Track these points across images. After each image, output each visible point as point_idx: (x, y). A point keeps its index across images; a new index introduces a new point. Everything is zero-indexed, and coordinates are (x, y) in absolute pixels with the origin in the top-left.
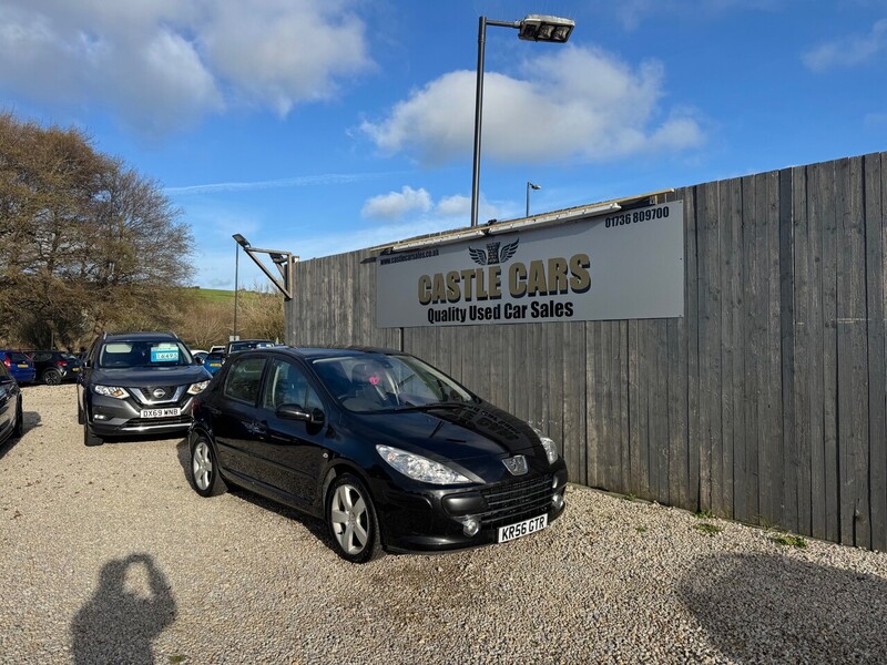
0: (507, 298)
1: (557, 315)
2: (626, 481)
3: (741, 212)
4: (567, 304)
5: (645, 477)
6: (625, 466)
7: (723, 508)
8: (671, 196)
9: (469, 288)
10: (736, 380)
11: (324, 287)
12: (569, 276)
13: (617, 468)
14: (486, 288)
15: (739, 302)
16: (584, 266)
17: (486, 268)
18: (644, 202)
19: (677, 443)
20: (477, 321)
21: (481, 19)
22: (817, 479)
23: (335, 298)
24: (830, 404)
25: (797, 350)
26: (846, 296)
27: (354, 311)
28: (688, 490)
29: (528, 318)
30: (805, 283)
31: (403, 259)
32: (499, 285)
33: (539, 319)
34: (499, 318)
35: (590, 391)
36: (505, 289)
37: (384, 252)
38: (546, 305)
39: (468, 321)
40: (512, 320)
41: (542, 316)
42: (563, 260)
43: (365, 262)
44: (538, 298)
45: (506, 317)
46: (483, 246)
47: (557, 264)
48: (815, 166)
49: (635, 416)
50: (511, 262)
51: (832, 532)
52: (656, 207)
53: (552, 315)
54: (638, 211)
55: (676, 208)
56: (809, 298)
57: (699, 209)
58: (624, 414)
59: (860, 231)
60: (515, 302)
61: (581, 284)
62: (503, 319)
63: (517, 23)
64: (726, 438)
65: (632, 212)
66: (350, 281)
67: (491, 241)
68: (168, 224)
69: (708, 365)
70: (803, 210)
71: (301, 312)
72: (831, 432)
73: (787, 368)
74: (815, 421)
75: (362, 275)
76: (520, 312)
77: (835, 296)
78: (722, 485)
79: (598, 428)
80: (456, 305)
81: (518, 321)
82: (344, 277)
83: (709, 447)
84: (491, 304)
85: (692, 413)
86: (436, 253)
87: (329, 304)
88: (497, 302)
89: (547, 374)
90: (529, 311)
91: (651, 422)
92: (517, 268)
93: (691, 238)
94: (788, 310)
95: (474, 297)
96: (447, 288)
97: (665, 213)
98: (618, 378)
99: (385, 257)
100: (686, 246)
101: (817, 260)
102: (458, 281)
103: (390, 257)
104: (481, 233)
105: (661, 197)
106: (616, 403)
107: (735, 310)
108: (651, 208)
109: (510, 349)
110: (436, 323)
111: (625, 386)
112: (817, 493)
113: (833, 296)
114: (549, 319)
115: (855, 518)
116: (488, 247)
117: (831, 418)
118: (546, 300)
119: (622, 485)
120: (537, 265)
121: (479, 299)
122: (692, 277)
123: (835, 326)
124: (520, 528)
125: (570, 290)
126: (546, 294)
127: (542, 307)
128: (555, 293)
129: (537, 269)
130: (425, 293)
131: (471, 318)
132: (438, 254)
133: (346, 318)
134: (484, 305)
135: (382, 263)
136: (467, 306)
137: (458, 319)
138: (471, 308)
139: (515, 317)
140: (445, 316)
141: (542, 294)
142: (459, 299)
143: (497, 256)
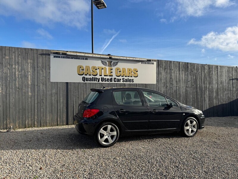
0: (114, 76)
1: (130, 82)
3: (165, 66)
8: (155, 61)
9: (101, 72)
12: (133, 73)
16: (136, 71)
17: (107, 67)
18: (150, 61)
20: (104, 82)
29: (121, 82)
31: (69, 58)
32: (112, 72)
33: (125, 83)
34: (112, 81)
36: (114, 74)
37: (57, 53)
39: (100, 82)
41: (125, 82)
43: (42, 54)
44: (124, 77)
45: (114, 81)
47: (129, 70)
52: (152, 62)
53: (128, 82)
54: (148, 62)
55: (155, 63)
57: (159, 64)
60: (117, 78)
61: (136, 75)
76: (119, 80)
81: (118, 83)
84: (109, 78)
88: (111, 77)
90: (122, 80)
92: (118, 69)
93: (157, 69)
96: (91, 71)
99: (59, 55)
102: (97, 69)
105: (153, 61)
110: (86, 82)
116: (108, 61)
118: (127, 78)
121: (104, 76)
125: (133, 76)
126: (126, 76)
127: (125, 80)
128: (129, 77)
129: (124, 70)
130: (81, 71)
131: (102, 81)
132: (87, 59)
133: (26, 76)
134: (107, 77)
135: (55, 57)
136: (100, 77)
137: (96, 81)
138: (102, 78)
139: (117, 82)
140: (91, 80)
141: (125, 76)
142: (97, 75)
143: (111, 65)
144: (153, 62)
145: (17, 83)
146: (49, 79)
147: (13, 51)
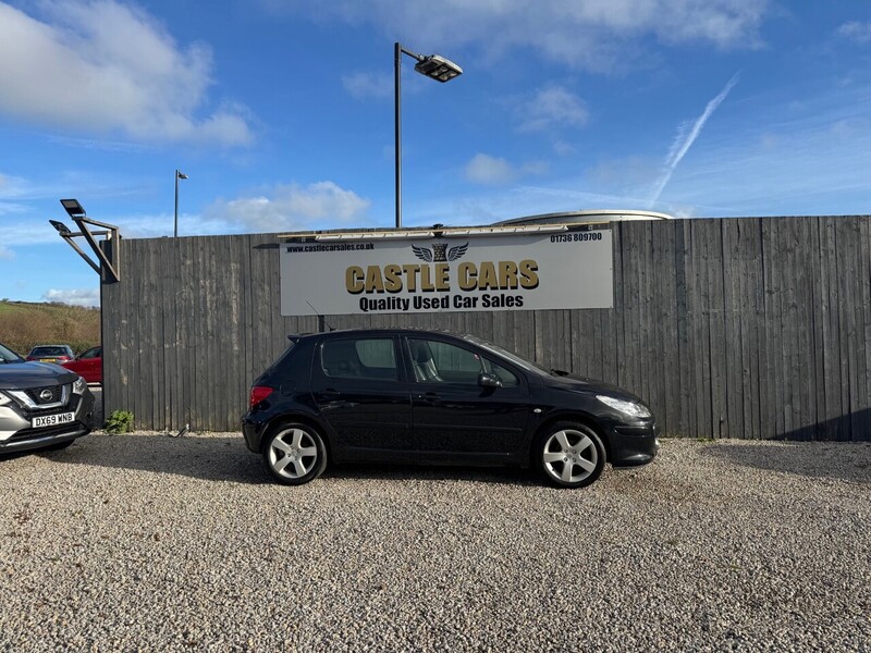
0: (455, 290)
1: (508, 305)
3: (651, 242)
4: (517, 297)
8: (604, 226)
9: (412, 280)
10: (650, 348)
11: (185, 270)
12: (519, 275)
14: (433, 281)
15: (651, 299)
16: (533, 269)
17: (432, 265)
18: (585, 228)
20: (422, 310)
21: (397, 45)
22: (700, 403)
23: (207, 283)
25: (688, 328)
26: (713, 297)
27: (243, 298)
29: (479, 307)
30: (691, 289)
32: (447, 279)
33: (491, 309)
34: (448, 307)
36: (453, 283)
37: (294, 240)
38: (498, 298)
39: (412, 309)
40: (462, 309)
41: (493, 306)
42: (513, 264)
43: (261, 247)
45: (455, 306)
46: (430, 246)
47: (506, 266)
48: (695, 219)
50: (460, 261)
51: (708, 433)
52: (592, 232)
53: (503, 305)
54: (578, 233)
55: (607, 234)
56: (695, 298)
57: (623, 237)
59: (720, 261)
60: (464, 294)
61: (530, 282)
62: (452, 308)
63: (422, 58)
64: (644, 385)
65: (573, 234)
66: (234, 266)
67: (439, 242)
69: (631, 339)
70: (689, 245)
72: (707, 375)
73: (683, 339)
74: (698, 370)
75: (255, 260)
76: (471, 302)
77: (707, 296)
80: (397, 295)
81: (468, 309)
82: (223, 261)
84: (439, 295)
85: (621, 371)
87: (195, 289)
88: (444, 294)
90: (480, 302)
92: (466, 267)
93: (618, 255)
94: (683, 304)
95: (419, 290)
96: (384, 280)
97: (599, 237)
98: (563, 351)
99: (298, 245)
100: (614, 261)
102: (400, 274)
103: (304, 246)
104: (433, 235)
105: (596, 227)
108: (588, 233)
110: (370, 312)
112: (700, 411)
114: (500, 309)
115: (721, 422)
116: (434, 247)
117: (707, 367)
118: (498, 293)
120: (487, 265)
121: (424, 291)
122: (618, 281)
123: (708, 314)
125: (519, 286)
126: (496, 288)
127: (493, 299)
128: (506, 288)
129: (488, 269)
130: (357, 282)
131: (415, 307)
132: (372, 247)
133: (227, 305)
134: (431, 296)
135: (290, 250)
136: (411, 296)
137: (399, 308)
138: (415, 298)
139: (465, 306)
140: (383, 304)
141: (492, 288)
142: (400, 290)
143: (444, 255)
144: (597, 232)
145: (209, 322)
146: (278, 308)
147: (201, 245)
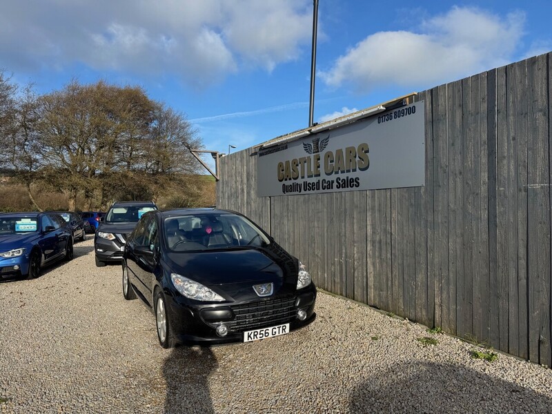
0: (323, 176)
1: (350, 186)
2: (390, 302)
3: (462, 106)
4: (356, 179)
5: (401, 301)
6: (389, 293)
7: (450, 327)
8: (418, 97)
9: (303, 170)
10: (459, 231)
11: (234, 172)
12: (357, 159)
13: (385, 293)
14: (312, 170)
15: (460, 173)
16: (366, 152)
18: (400, 103)
19: (420, 277)
20: (308, 192)
22: (513, 309)
23: (239, 179)
24: (522, 251)
25: (499, 209)
26: (535, 167)
27: (247, 187)
28: (427, 312)
29: (335, 189)
30: (504, 157)
31: (270, 152)
32: (319, 167)
33: (341, 189)
34: (319, 189)
35: (369, 239)
36: (322, 170)
37: (261, 148)
38: (344, 180)
39: (303, 191)
40: (326, 190)
41: (342, 187)
42: (354, 148)
43: (252, 155)
44: (340, 175)
45: (323, 188)
46: (310, 142)
47: (350, 151)
48: (512, 65)
49: (395, 256)
50: (325, 151)
51: (523, 351)
52: (407, 107)
53: (348, 187)
54: (397, 110)
55: (420, 106)
56: (507, 169)
57: (434, 105)
58: (389, 255)
59: (544, 115)
60: (328, 178)
61: (364, 164)
62: (321, 190)
66: (245, 167)
67: (314, 138)
68: (190, 138)
69: (440, 221)
70: (504, 100)
71: (223, 188)
72: (523, 273)
73: (492, 223)
74: (512, 264)
75: (251, 163)
76: (330, 185)
77: (526, 167)
78: (449, 309)
79: (374, 264)
80: (296, 181)
81: (329, 191)
82: (242, 166)
83: (440, 281)
84: (314, 180)
85: (430, 256)
86: (286, 148)
87: (236, 182)
88: (318, 178)
89: (345, 227)
90: (335, 184)
91: (405, 261)
92: (329, 155)
93: (429, 128)
94: (493, 179)
95: (306, 176)
96: (292, 170)
98: (385, 230)
99: (262, 152)
101: (514, 139)
102: (298, 165)
103: (264, 151)
104: (308, 133)
105: (411, 97)
106: (384, 247)
107: (458, 180)
108: (404, 108)
109: (325, 210)
110: (286, 194)
111: (389, 236)
112: (513, 320)
113: (524, 167)
114: (346, 189)
115: (540, 342)
116: (313, 142)
117: (523, 262)
118: (343, 176)
119: (388, 305)
120: (339, 152)
121: (309, 177)
122: (430, 156)
123: (526, 190)
124: (263, 332)
125: (357, 169)
126: (344, 172)
127: (342, 181)
128: (350, 171)
129: (340, 155)
130: (281, 173)
131: (304, 189)
133: (243, 191)
134: (311, 180)
135: (260, 155)
136: (302, 181)
137: (297, 190)
138: (304, 183)
139: (327, 188)
140: (291, 188)
141: (342, 172)
142: (298, 177)
143: (318, 148)
